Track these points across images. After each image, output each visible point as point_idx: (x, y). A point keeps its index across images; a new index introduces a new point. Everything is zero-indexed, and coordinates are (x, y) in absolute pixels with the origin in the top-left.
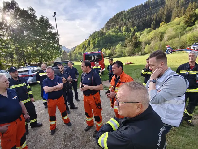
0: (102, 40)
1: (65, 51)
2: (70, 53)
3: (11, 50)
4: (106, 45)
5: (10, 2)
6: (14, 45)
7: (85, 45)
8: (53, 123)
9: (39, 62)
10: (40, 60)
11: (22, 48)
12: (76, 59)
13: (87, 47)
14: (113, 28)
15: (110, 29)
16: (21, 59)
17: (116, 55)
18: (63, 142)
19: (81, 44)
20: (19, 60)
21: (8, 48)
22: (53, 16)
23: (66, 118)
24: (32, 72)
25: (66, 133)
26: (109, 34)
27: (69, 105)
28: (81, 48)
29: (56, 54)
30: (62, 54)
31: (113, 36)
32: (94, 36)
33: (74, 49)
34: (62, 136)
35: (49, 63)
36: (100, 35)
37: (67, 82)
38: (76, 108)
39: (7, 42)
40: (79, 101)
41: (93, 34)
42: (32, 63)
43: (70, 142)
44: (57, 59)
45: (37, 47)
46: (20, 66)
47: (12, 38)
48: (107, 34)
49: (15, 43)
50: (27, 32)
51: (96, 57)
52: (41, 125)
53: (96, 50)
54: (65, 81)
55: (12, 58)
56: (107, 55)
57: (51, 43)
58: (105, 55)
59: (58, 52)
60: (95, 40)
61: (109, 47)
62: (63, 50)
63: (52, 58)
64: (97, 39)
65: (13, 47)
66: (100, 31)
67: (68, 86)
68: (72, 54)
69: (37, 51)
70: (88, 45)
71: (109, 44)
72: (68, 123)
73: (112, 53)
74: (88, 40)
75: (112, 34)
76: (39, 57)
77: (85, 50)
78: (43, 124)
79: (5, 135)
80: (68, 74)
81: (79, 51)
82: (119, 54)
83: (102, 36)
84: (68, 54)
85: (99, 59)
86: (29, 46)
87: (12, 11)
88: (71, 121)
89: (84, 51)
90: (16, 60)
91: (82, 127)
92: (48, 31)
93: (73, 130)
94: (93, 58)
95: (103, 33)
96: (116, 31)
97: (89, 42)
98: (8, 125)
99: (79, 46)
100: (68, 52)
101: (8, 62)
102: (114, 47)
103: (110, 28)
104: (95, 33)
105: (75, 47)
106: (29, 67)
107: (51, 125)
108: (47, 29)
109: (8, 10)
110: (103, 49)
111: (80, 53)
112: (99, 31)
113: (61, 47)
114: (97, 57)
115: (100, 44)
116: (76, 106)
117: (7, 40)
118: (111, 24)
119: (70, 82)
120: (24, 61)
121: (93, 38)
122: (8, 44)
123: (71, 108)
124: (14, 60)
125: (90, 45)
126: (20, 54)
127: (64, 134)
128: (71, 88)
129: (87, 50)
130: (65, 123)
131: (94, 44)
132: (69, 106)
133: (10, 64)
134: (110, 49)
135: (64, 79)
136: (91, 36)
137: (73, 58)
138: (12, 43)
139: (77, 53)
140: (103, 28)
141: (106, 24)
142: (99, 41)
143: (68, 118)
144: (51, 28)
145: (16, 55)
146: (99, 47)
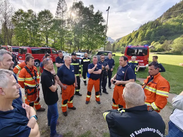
0: (155, 32)
1: (109, 42)
2: (114, 44)
3: (71, 38)
4: (157, 37)
5: (78, 3)
6: (74, 35)
7: (132, 37)
8: (88, 96)
9: (87, 49)
10: (88, 47)
11: (79, 38)
12: (118, 51)
13: (133, 38)
14: (176, 16)
15: (171, 18)
16: (77, 46)
17: (170, 51)
18: (92, 112)
19: (127, 36)
20: (75, 46)
21: (70, 37)
22: (107, 11)
23: (98, 97)
24: (82, 57)
25: (95, 107)
26: (167, 25)
27: (102, 88)
28: (126, 40)
29: (101, 44)
30: (106, 45)
31: (173, 27)
32: (146, 27)
33: (118, 40)
34: (92, 108)
35: (94, 51)
36: (154, 26)
37: (105, 69)
38: (107, 93)
39: (70, 32)
40: (111, 88)
41: (145, 24)
42: (82, 49)
43: (97, 114)
44: (101, 48)
45: (88, 37)
46: (75, 50)
47: (74, 30)
48: (164, 24)
49: (75, 34)
50: (84, 25)
51: (140, 51)
52: (81, 95)
53: (144, 43)
54: (103, 68)
55: (71, 44)
56: (156, 50)
57: (99, 34)
58: (154, 50)
59: (103, 42)
60: (146, 32)
61: (162, 41)
62: (108, 41)
63: (97, 47)
64: (148, 31)
65: (73, 36)
66: (156, 20)
67: (105, 73)
68: (115, 45)
69: (88, 40)
70: (136, 37)
71: (163, 37)
72: (98, 101)
73: (165, 49)
74: (136, 31)
75: (173, 24)
76: (88, 45)
77: (130, 42)
78: (82, 95)
79: (65, 91)
80: (107, 63)
81: (123, 43)
82: (176, 50)
83: (156, 27)
84: (112, 44)
85: (144, 54)
86: (83, 36)
87: (78, 10)
88: (101, 101)
89: (128, 43)
90: (73, 46)
91: (108, 108)
92: (99, 23)
93: (100, 108)
94: (136, 51)
95: (158, 23)
96: (181, 20)
97: (138, 34)
98: (67, 86)
99: (124, 38)
100: (112, 42)
101: (68, 46)
102: (169, 41)
103: (172, 16)
104: (148, 23)
105: (120, 39)
106: (81, 52)
107: (87, 98)
108: (99, 22)
109: (76, 9)
110: (153, 42)
111: (124, 45)
112: (154, 20)
113: (106, 38)
114: (142, 51)
115: (150, 36)
116: (107, 91)
117: (70, 31)
118: (175, 12)
119: (107, 70)
120: (78, 47)
121: (143, 30)
122: (70, 34)
123: (103, 92)
124: (72, 45)
125: (137, 37)
126: (77, 42)
127: (94, 107)
128: (107, 76)
129: (132, 43)
130: (96, 101)
131: (143, 36)
132: (102, 90)
133: (69, 48)
134: (162, 43)
135: (103, 66)
136: (141, 27)
137: (115, 49)
138: (73, 33)
139: (121, 45)
140: (161, 17)
141: (167, 11)
142: (150, 33)
143: (99, 98)
144: (103, 21)
145: (74, 42)
146: (148, 40)
